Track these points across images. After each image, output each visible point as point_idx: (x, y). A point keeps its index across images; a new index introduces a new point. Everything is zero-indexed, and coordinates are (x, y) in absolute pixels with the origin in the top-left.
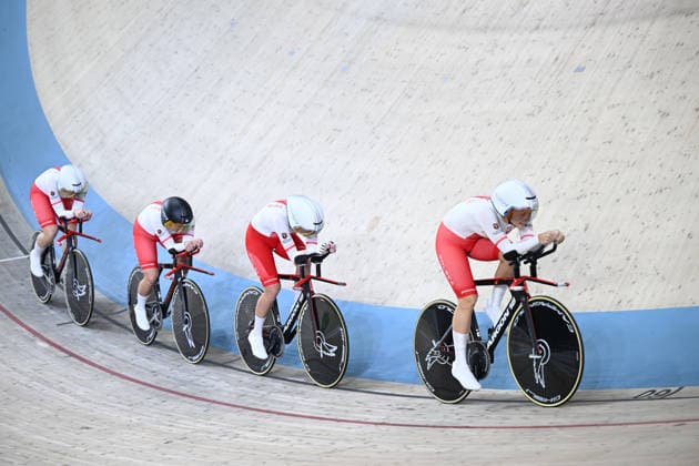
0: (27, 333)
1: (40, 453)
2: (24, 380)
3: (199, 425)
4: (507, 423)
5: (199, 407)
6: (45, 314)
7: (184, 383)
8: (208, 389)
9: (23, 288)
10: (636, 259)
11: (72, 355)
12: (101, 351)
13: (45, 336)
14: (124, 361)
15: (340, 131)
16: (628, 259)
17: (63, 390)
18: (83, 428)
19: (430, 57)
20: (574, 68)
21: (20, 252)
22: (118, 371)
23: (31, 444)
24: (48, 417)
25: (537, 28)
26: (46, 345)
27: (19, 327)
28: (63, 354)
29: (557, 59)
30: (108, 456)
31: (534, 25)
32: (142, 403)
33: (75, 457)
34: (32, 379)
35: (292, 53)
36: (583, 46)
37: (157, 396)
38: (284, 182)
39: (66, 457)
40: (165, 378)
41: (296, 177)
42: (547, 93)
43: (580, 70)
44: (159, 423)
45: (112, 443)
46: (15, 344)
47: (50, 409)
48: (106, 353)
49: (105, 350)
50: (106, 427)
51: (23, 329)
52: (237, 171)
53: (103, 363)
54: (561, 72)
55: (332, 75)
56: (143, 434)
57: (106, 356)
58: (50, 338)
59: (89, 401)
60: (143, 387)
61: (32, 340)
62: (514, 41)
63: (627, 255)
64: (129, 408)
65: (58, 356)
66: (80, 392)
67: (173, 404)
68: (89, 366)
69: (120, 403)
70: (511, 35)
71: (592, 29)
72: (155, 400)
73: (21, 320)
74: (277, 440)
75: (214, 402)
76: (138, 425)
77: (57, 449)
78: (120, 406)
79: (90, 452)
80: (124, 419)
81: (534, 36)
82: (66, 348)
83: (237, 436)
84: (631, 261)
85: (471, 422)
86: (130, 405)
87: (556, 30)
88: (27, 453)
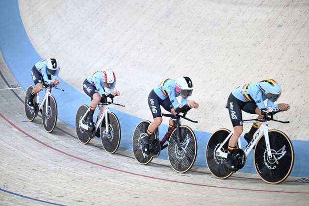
0: (8, 124)
1: (12, 179)
2: (6, 145)
3: (88, 173)
4: (234, 187)
5: (88, 166)
6: (17, 116)
7: (81, 154)
8: (92, 157)
9: (7, 103)
10: (300, 116)
11: (29, 136)
12: (42, 135)
13: (17, 126)
14: (53, 141)
15: (163, 44)
16: (296, 116)
17: (24, 152)
18: (33, 170)
19: (208, 14)
20: (277, 25)
21: (7, 86)
22: (50, 145)
23: (8, 175)
24: (17, 163)
25: (261, 5)
26: (17, 130)
27: (5, 121)
28: (25, 135)
29: (269, 20)
30: (45, 183)
31: (260, 3)
32: (61, 162)
33: (29, 182)
34: (10, 145)
35: (143, 6)
36: (282, 15)
37: (68, 158)
38: (135, 66)
39: (25, 182)
40: (72, 151)
41: (141, 64)
42: (263, 36)
43: (280, 26)
44: (69, 171)
45: (47, 178)
46: (3, 128)
47: (18, 160)
48: (45, 136)
49: (45, 135)
50: (44, 170)
51: (7, 122)
52: (112, 58)
53: (43, 141)
54: (271, 26)
55: (161, 18)
56: (61, 175)
57: (45, 138)
58: (19, 127)
59: (36, 158)
60: (61, 153)
61: (11, 127)
62: (249, 10)
63: (296, 115)
64: (55, 163)
65: (22, 136)
66: (32, 153)
67: (76, 163)
68: (38, 142)
69: (51, 160)
70: (248, 7)
71: (287, 8)
72: (67, 160)
73: (6, 117)
74: (125, 184)
75: (95, 164)
76: (59, 171)
77: (20, 178)
78: (51, 161)
79: (37, 181)
80: (53, 167)
81: (259, 8)
82: (26, 132)
83: (106, 180)
84: (298, 117)
85: (217, 184)
86: (56, 162)
87: (270, 7)
88: (7, 178)
